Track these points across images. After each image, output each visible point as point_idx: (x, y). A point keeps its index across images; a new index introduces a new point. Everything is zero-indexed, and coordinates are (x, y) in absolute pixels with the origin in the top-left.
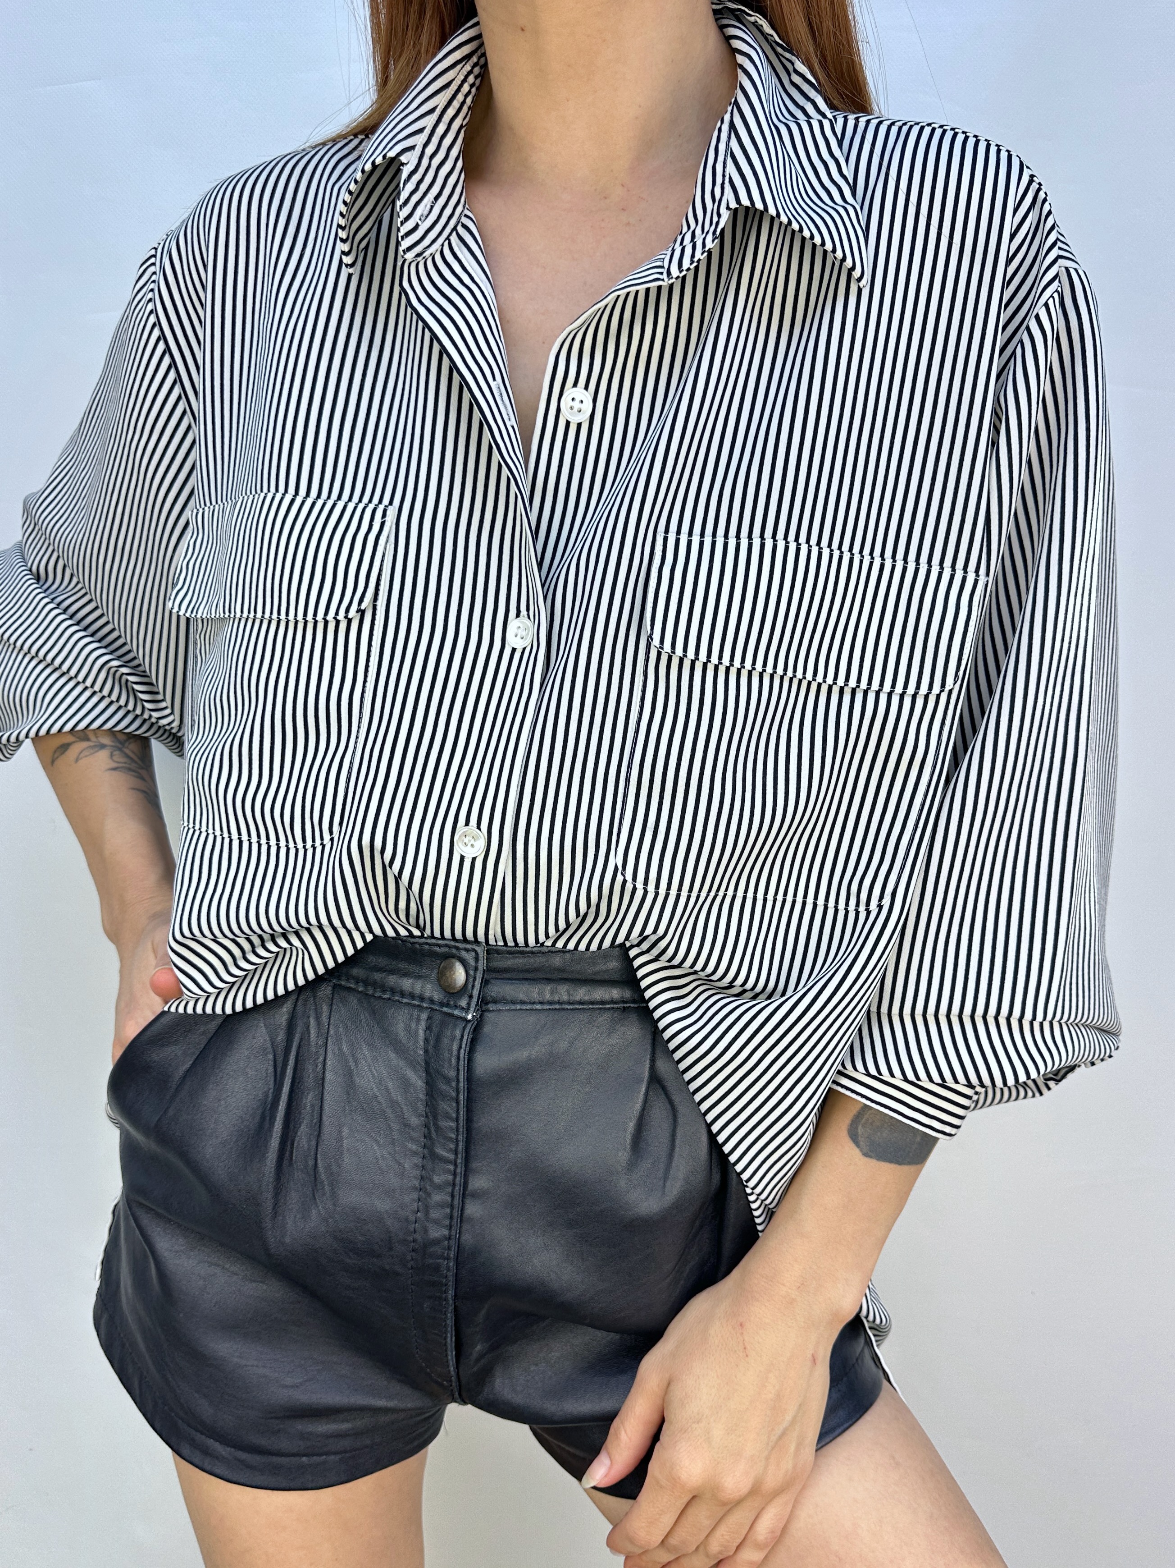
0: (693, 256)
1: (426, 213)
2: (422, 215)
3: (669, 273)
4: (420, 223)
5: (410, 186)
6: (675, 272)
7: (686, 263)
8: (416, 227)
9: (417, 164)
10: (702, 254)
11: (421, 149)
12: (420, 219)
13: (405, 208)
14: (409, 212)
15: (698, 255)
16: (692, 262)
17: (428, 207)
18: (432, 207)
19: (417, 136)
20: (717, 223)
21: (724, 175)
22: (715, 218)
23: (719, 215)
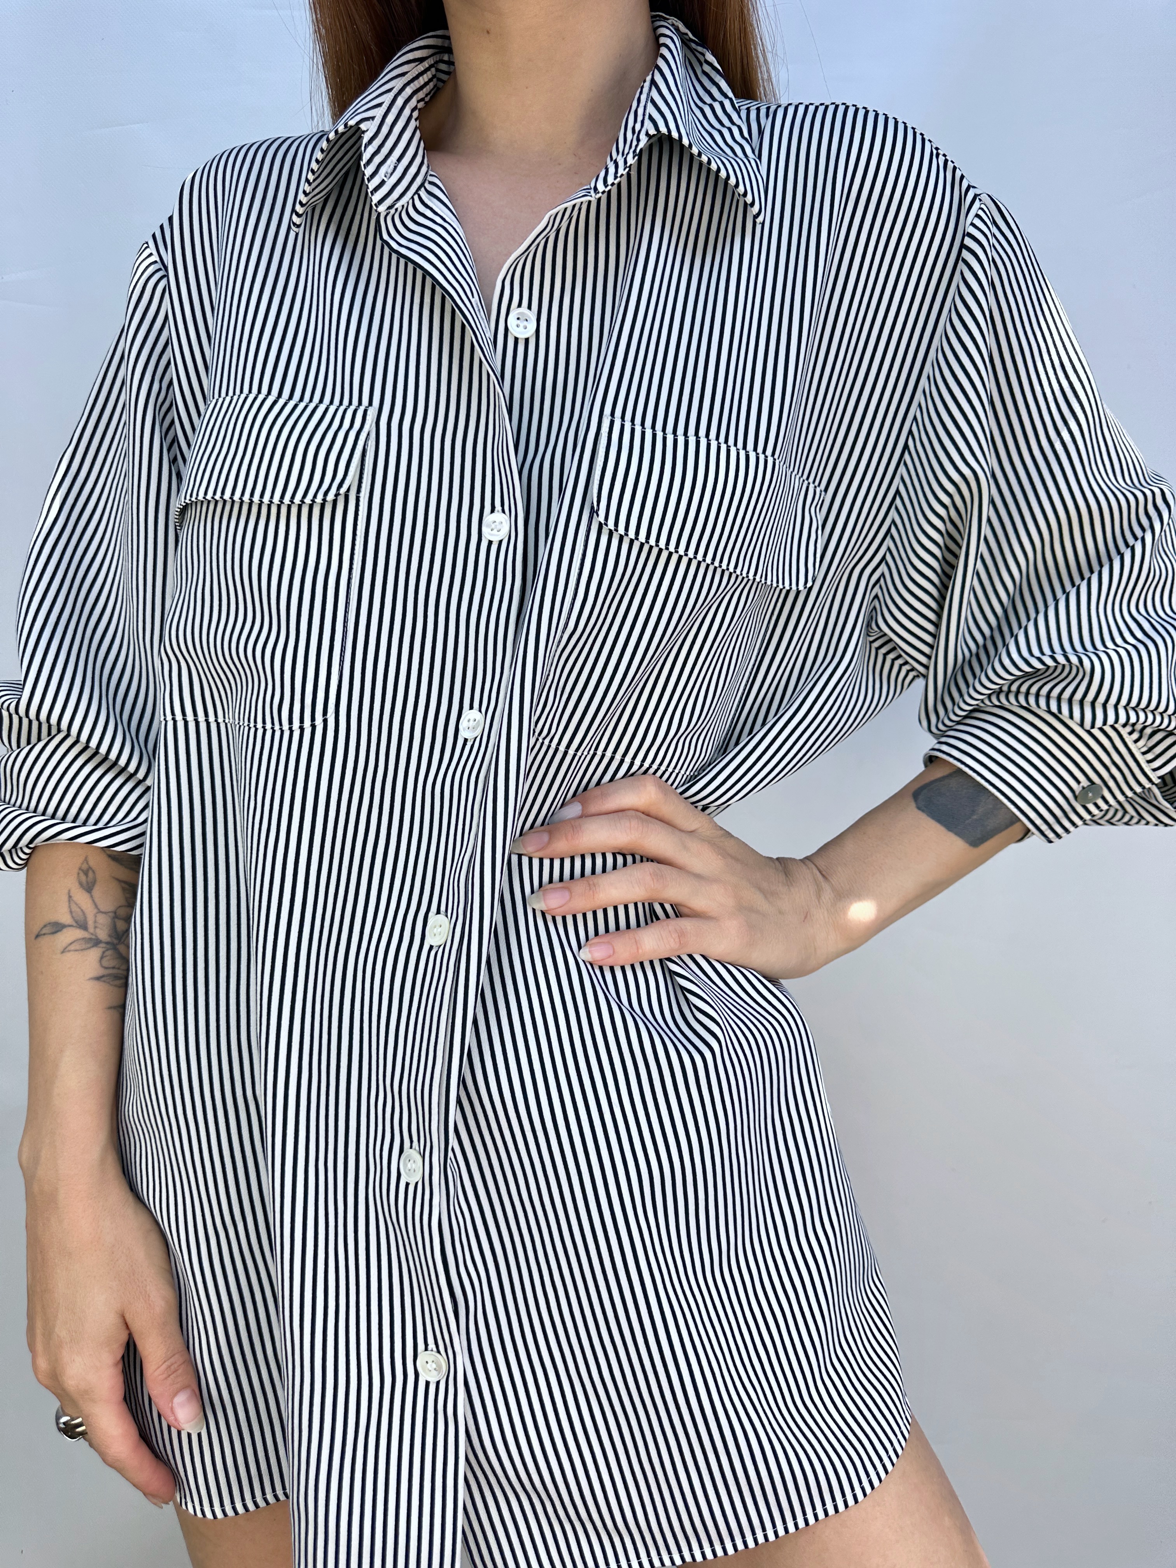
0: (616, 172)
1: (390, 171)
2: (387, 173)
3: (596, 189)
4: (386, 179)
5: (372, 149)
6: (601, 187)
7: (610, 180)
8: (383, 183)
9: (377, 131)
10: (625, 169)
11: (380, 120)
12: (385, 176)
13: (369, 167)
14: (373, 170)
15: (621, 171)
16: (616, 178)
17: (392, 167)
18: (395, 168)
19: (376, 110)
20: (637, 146)
21: (644, 115)
22: (635, 143)
23: (638, 140)
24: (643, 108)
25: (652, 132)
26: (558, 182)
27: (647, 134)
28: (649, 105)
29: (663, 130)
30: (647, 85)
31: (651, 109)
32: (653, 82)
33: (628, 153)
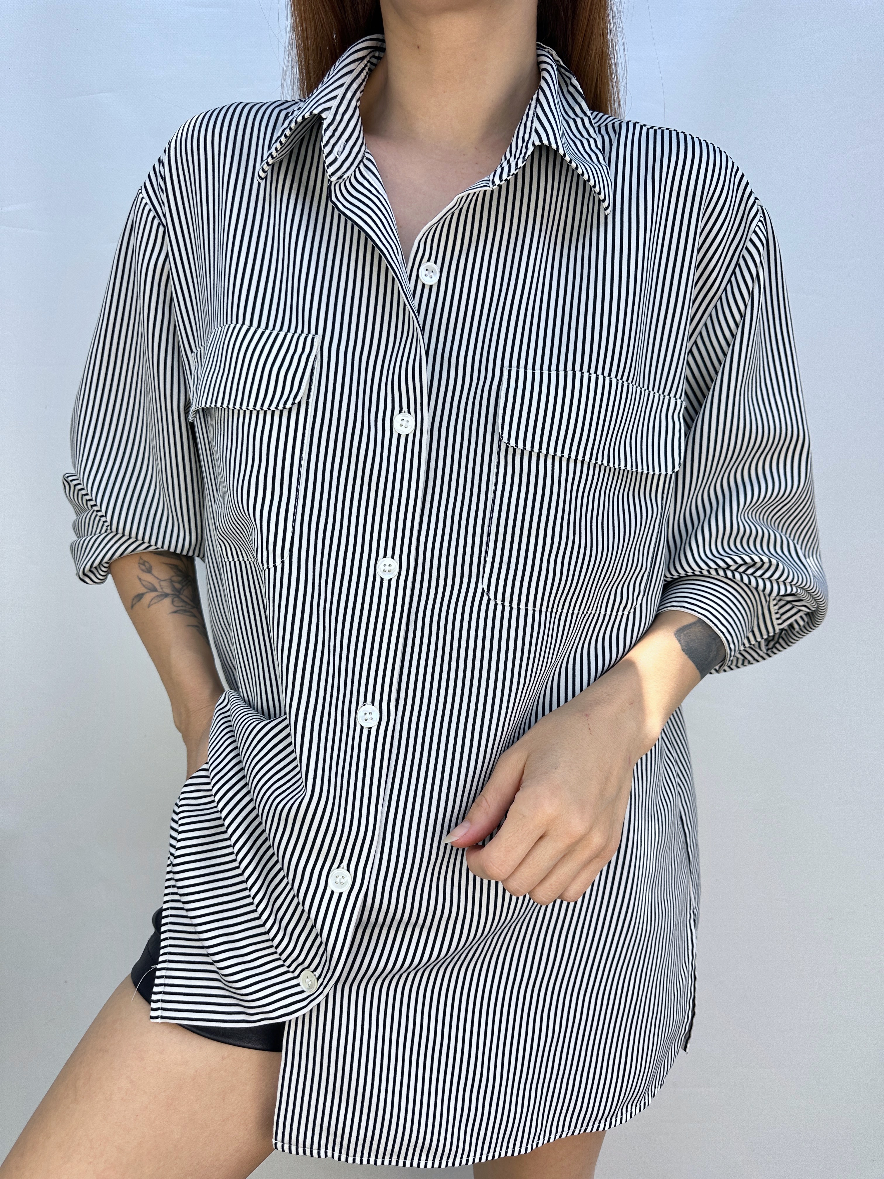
0: (509, 171)
1: (341, 150)
2: (339, 152)
3: (493, 182)
4: (338, 157)
5: (329, 133)
6: (497, 181)
7: (505, 176)
8: (336, 159)
9: (333, 119)
10: (516, 170)
11: (335, 109)
12: (338, 154)
13: (327, 147)
14: (330, 150)
15: (513, 171)
16: (509, 175)
17: (342, 147)
18: (344, 147)
19: (332, 101)
20: (526, 153)
21: (531, 128)
22: (524, 150)
23: (527, 149)
24: (531, 122)
25: (537, 143)
26: (463, 169)
27: (533, 144)
28: (535, 120)
29: (546, 142)
30: (534, 102)
31: (536, 123)
32: (538, 100)
33: (519, 158)
